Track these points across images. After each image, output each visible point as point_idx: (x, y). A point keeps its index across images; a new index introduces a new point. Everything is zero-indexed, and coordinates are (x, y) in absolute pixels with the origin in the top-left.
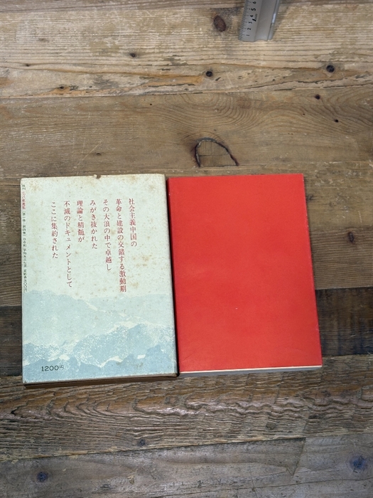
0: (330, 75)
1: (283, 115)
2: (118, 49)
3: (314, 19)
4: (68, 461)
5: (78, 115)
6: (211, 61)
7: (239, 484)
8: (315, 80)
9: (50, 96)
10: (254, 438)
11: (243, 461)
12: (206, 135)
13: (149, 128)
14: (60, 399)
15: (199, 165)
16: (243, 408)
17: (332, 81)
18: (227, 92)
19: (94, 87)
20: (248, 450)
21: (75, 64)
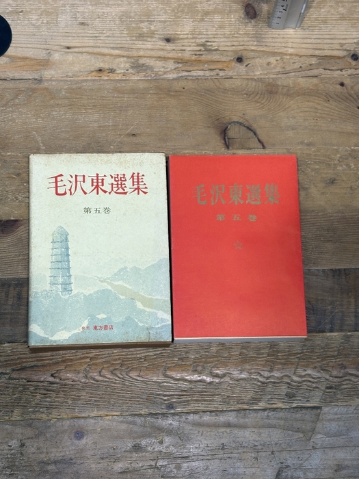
0: (354, 63)
1: (308, 101)
2: (154, 34)
3: (341, 9)
4: (102, 421)
5: (116, 97)
6: (242, 48)
7: (260, 447)
8: (340, 68)
9: (89, 78)
10: (274, 406)
11: (263, 427)
12: (235, 119)
13: (181, 111)
14: (96, 364)
15: (227, 147)
16: (264, 377)
17: (356, 69)
18: (255, 78)
19: (130, 71)
20: (268, 416)
21: (113, 48)
